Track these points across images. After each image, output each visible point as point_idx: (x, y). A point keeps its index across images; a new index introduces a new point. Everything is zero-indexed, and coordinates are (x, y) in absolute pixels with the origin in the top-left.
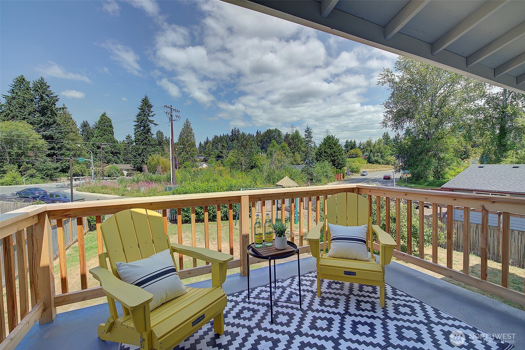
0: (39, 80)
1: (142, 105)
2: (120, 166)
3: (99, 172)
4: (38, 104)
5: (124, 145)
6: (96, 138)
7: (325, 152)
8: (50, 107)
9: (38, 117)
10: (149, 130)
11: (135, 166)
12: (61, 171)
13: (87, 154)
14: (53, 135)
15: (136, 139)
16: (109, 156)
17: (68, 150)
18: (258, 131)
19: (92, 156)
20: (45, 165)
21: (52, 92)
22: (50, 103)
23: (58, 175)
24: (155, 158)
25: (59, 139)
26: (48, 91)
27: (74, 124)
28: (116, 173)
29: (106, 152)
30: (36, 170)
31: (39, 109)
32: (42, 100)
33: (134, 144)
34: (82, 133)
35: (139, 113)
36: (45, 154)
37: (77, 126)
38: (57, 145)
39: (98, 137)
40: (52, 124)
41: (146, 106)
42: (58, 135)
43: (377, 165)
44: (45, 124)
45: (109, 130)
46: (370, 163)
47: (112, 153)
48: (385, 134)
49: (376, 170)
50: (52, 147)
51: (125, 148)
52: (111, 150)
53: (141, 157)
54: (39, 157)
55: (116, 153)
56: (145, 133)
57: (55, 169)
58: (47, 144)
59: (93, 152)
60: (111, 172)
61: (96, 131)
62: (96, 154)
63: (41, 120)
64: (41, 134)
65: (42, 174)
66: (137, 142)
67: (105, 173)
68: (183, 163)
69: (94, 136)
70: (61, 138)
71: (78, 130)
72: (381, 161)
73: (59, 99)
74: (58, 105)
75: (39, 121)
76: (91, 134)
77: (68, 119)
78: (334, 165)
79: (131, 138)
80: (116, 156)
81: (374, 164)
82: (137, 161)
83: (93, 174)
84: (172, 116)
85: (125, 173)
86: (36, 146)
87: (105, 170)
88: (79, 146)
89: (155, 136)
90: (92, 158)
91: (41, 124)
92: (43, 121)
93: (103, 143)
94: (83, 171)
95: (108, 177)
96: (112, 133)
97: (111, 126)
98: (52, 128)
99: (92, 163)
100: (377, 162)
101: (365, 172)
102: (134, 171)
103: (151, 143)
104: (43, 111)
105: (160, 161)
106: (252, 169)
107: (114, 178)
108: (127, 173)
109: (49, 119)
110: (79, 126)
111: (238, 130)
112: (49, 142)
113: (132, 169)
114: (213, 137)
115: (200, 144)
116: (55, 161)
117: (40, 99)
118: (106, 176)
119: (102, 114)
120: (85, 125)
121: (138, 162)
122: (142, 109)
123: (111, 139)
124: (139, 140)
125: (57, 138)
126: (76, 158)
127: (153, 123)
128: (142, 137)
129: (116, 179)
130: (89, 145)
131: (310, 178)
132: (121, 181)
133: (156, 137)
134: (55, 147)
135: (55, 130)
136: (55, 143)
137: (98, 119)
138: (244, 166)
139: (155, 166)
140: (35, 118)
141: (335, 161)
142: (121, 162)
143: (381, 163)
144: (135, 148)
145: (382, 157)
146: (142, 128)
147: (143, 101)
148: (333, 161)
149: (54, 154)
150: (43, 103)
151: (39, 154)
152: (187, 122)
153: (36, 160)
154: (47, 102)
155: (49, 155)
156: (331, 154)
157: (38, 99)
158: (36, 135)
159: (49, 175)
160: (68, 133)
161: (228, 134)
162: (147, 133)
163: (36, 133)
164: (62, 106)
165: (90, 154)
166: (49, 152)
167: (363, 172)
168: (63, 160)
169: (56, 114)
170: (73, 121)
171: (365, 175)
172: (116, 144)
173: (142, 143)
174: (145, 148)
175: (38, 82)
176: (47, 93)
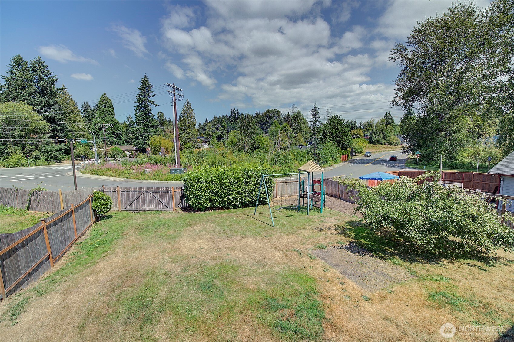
0: (36, 60)
1: (142, 85)
2: (122, 148)
3: (102, 153)
4: (37, 84)
5: (125, 127)
6: (98, 119)
7: (330, 133)
8: (50, 87)
9: (38, 98)
10: (149, 111)
11: (137, 147)
12: (64, 153)
13: (89, 136)
14: (54, 117)
15: (137, 120)
16: (111, 137)
17: (70, 131)
18: (257, 112)
19: (94, 137)
20: (48, 147)
21: (50, 72)
22: (50, 84)
23: (62, 157)
24: (156, 139)
25: (61, 120)
26: (47, 71)
27: (74, 105)
28: (119, 155)
29: (108, 134)
30: (40, 151)
31: (38, 90)
32: (41, 81)
33: (136, 125)
34: (83, 114)
35: (139, 93)
36: (48, 135)
37: (77, 108)
38: (59, 126)
39: (100, 118)
40: (53, 105)
41: (146, 86)
42: (59, 116)
43: (379, 145)
44: (45, 105)
45: (110, 111)
46: (371, 143)
47: (114, 134)
48: (387, 114)
49: (378, 150)
50: (54, 129)
51: (126, 129)
52: (113, 131)
53: (143, 138)
54: (42, 138)
55: (118, 134)
56: (146, 114)
57: (58, 151)
58: (49, 125)
59: (95, 133)
60: (114, 154)
61: (97, 112)
62: (99, 135)
63: (42, 101)
64: (42, 116)
65: (46, 155)
66: (138, 123)
67: (108, 155)
68: (185, 144)
69: (96, 117)
70: (63, 119)
71: (80, 111)
72: (383, 141)
73: (58, 79)
74: (58, 85)
75: (40, 102)
76: (93, 115)
77: (68, 100)
78: (339, 146)
79: (132, 120)
80: (118, 137)
81: (376, 144)
82: (139, 142)
83: (96, 156)
84: (174, 95)
85: (128, 154)
86: (38, 127)
87: (108, 152)
88: (81, 127)
89: (155, 117)
90: (94, 140)
91: (42, 105)
92: (43, 102)
93: (104, 125)
94: (86, 153)
95: (111, 158)
96: (113, 114)
97: (111, 107)
98: (52, 108)
99: (95, 144)
100: (379, 142)
101: (369, 153)
102: (137, 152)
103: (152, 124)
104: (43, 91)
105: (162, 142)
106: (255, 149)
107: (118, 159)
108: (130, 154)
109: (49, 100)
110: (80, 108)
111: (238, 110)
112: (51, 123)
113: (135, 151)
114: (212, 118)
115: (200, 125)
116: (58, 142)
117: (39, 79)
118: (109, 158)
119: (102, 95)
120: (86, 106)
121: (140, 144)
122: (142, 89)
123: (112, 120)
124: (140, 121)
125: (59, 119)
126: (79, 140)
127: (154, 104)
128: (143, 118)
129: (119, 160)
130: (91, 126)
131: (317, 159)
132: (125, 163)
133: (157, 118)
134: (57, 129)
135: (57, 111)
136: (57, 125)
137: (98, 100)
138: (246, 147)
139: (157, 147)
140: (36, 99)
141: (340, 141)
142: (123, 143)
143: (383, 143)
144: (136, 129)
145: (384, 137)
146: (143, 109)
147: (143, 81)
148: (338, 142)
149: (57, 136)
150: (42, 83)
151: (41, 136)
152: (188, 102)
153: (39, 141)
154: (46, 82)
155: (51, 137)
156: (336, 134)
157: (37, 79)
158: (37, 116)
159: (53, 156)
160: (70, 114)
161: (227, 115)
162: (148, 114)
163: (37, 114)
164: (61, 87)
165: (92, 135)
166: (51, 134)
167: (367, 153)
168: (66, 141)
169: (56, 95)
170: (74, 102)
171: (369, 156)
172: (118, 125)
173: (144, 124)
174: (146, 129)
175: (36, 62)
176: (46, 73)
